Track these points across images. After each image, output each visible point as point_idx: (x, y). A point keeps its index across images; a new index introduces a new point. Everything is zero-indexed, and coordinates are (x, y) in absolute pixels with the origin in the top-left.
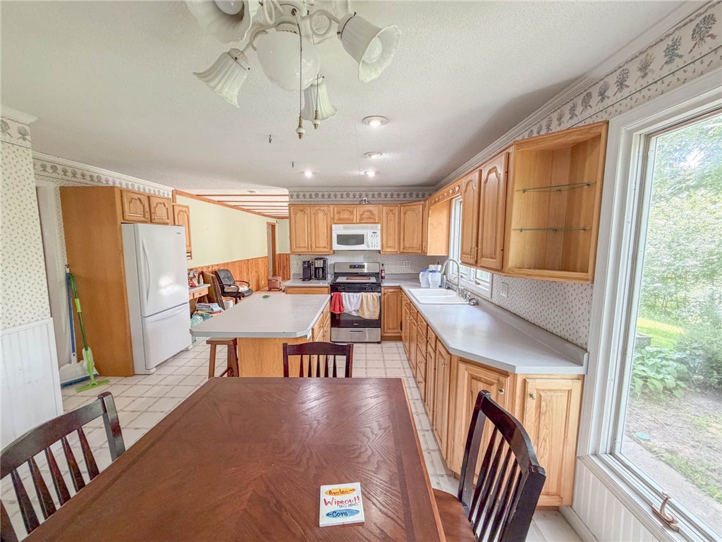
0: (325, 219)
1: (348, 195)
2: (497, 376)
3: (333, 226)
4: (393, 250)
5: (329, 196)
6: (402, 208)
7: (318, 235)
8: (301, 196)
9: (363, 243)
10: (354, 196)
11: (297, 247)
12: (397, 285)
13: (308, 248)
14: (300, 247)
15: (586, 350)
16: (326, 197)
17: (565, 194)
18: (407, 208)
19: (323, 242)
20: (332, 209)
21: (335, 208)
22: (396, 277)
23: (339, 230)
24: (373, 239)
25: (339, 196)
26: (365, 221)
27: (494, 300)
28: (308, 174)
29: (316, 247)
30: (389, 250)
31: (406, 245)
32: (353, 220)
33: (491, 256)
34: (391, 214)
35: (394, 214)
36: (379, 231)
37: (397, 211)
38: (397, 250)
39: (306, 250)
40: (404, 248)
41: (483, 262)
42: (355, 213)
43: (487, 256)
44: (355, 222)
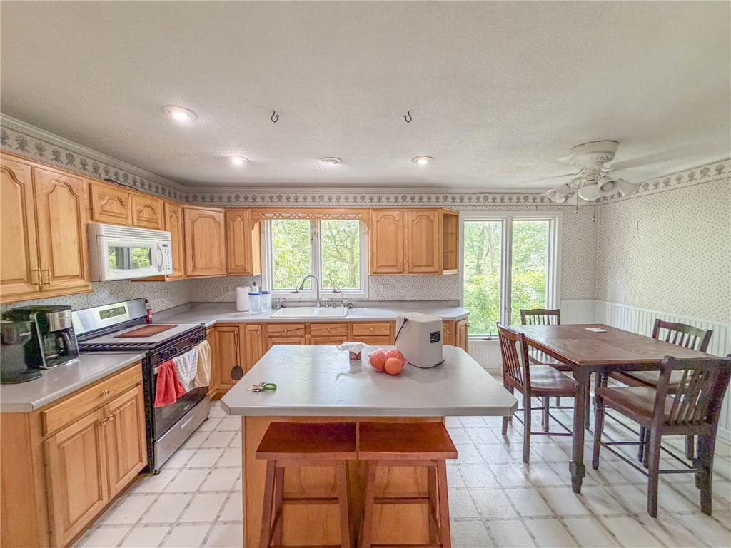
0: (75, 207)
4: (180, 274)
6: (186, 210)
7: (60, 246)
18: (194, 212)
20: (85, 187)
21: (94, 187)
26: (146, 224)
27: (371, 299)
29: (53, 277)
30: (175, 274)
31: (199, 264)
32: (127, 218)
33: (427, 266)
34: (174, 218)
35: (177, 218)
36: (169, 244)
37: (180, 213)
38: (183, 273)
39: (25, 288)
40: (194, 268)
41: (416, 269)
42: (130, 205)
43: (421, 266)
44: (130, 223)
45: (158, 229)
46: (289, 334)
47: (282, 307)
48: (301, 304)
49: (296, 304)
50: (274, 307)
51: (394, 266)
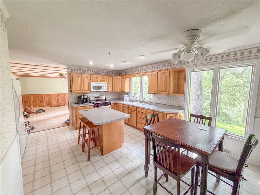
0: (88, 80)
1: (92, 71)
2: (175, 115)
3: (91, 82)
4: (111, 91)
5: (85, 71)
6: (113, 77)
7: (85, 86)
8: (73, 70)
9: (102, 89)
10: (95, 72)
11: (75, 91)
12: (115, 102)
13: (81, 91)
14: (77, 91)
15: (184, 107)
16: (84, 71)
17: (177, 79)
18: (115, 77)
19: (87, 88)
20: (90, 76)
21: (91, 76)
22: (111, 100)
23: (93, 84)
24: (105, 87)
25: (89, 71)
26: (102, 81)
27: (154, 102)
28: (91, 63)
29: (84, 90)
30: (109, 91)
31: (115, 89)
32: (98, 80)
33: (165, 91)
34: (110, 79)
35: (111, 79)
36: (107, 85)
37: (111, 78)
38: (112, 91)
39: (80, 92)
40: (114, 90)
41: (161, 93)
42: (98, 78)
43: (162, 91)
44: (98, 81)
45: (105, 82)
46: (126, 107)
47: (133, 101)
48: (137, 101)
49: (136, 101)
50: (130, 101)
51: (154, 91)
